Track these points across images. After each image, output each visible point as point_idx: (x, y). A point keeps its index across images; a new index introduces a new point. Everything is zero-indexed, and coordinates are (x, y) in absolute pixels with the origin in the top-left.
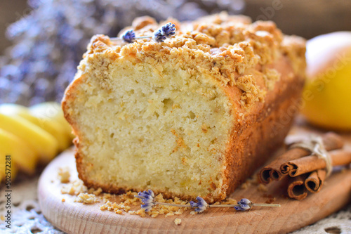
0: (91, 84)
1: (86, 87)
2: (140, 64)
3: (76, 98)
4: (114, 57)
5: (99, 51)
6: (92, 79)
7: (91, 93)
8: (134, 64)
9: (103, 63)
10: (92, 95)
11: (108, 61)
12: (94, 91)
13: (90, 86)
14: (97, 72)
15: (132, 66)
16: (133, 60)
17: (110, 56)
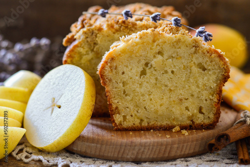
0: (85, 47)
1: (81, 50)
2: (118, 33)
3: (74, 57)
4: (100, 29)
5: (89, 26)
6: (85, 44)
7: (85, 53)
8: (114, 33)
9: (93, 34)
10: (85, 55)
11: (97, 32)
12: (87, 52)
13: (84, 49)
14: (89, 40)
15: (112, 34)
16: (114, 30)
17: (97, 29)
